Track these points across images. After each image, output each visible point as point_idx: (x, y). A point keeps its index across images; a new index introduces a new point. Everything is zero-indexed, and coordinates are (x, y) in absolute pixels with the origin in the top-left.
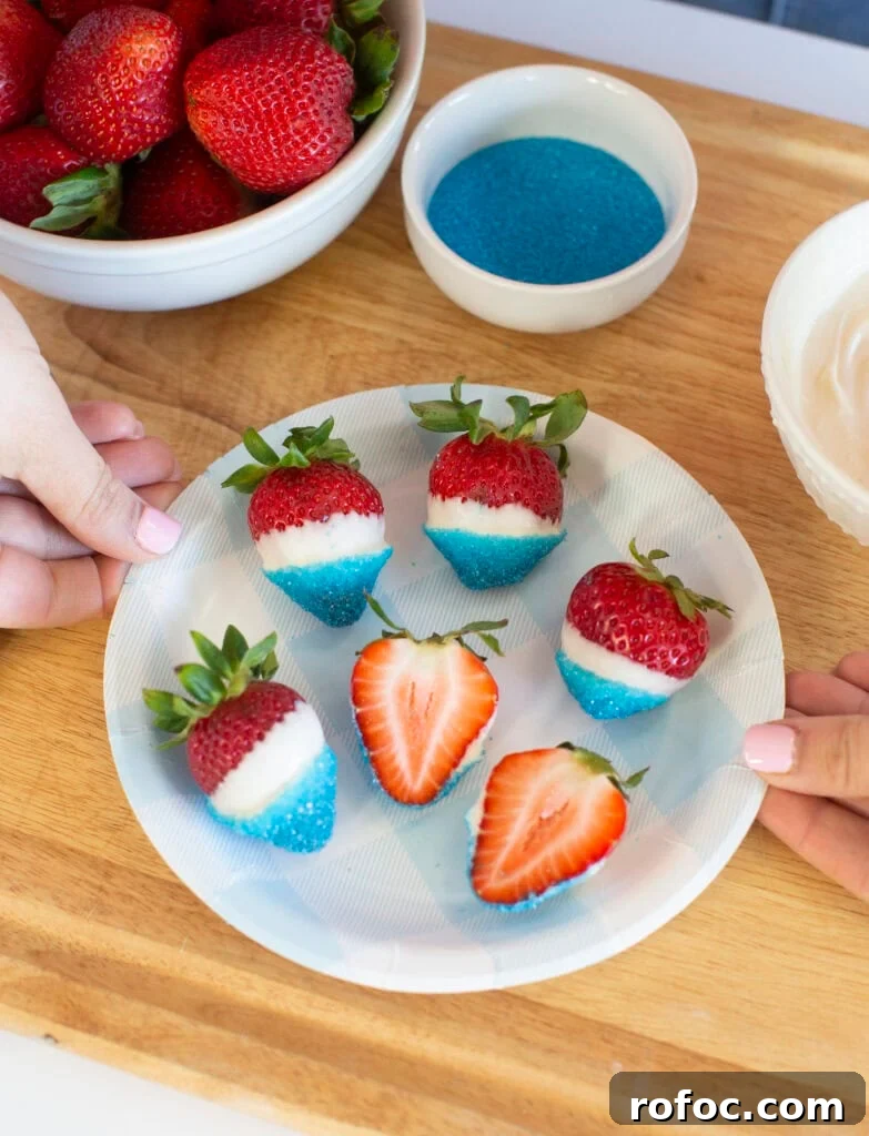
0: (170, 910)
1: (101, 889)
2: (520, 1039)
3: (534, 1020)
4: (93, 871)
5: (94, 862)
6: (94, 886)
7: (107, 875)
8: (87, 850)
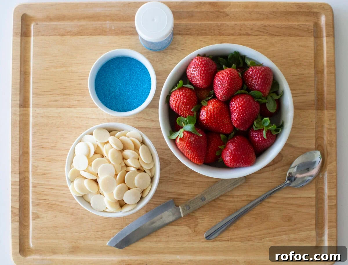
0: (205, 30)
1: (220, 30)
2: (132, 27)
3: (131, 32)
4: (222, 32)
5: (223, 35)
6: (221, 30)
7: (220, 33)
8: (226, 36)
